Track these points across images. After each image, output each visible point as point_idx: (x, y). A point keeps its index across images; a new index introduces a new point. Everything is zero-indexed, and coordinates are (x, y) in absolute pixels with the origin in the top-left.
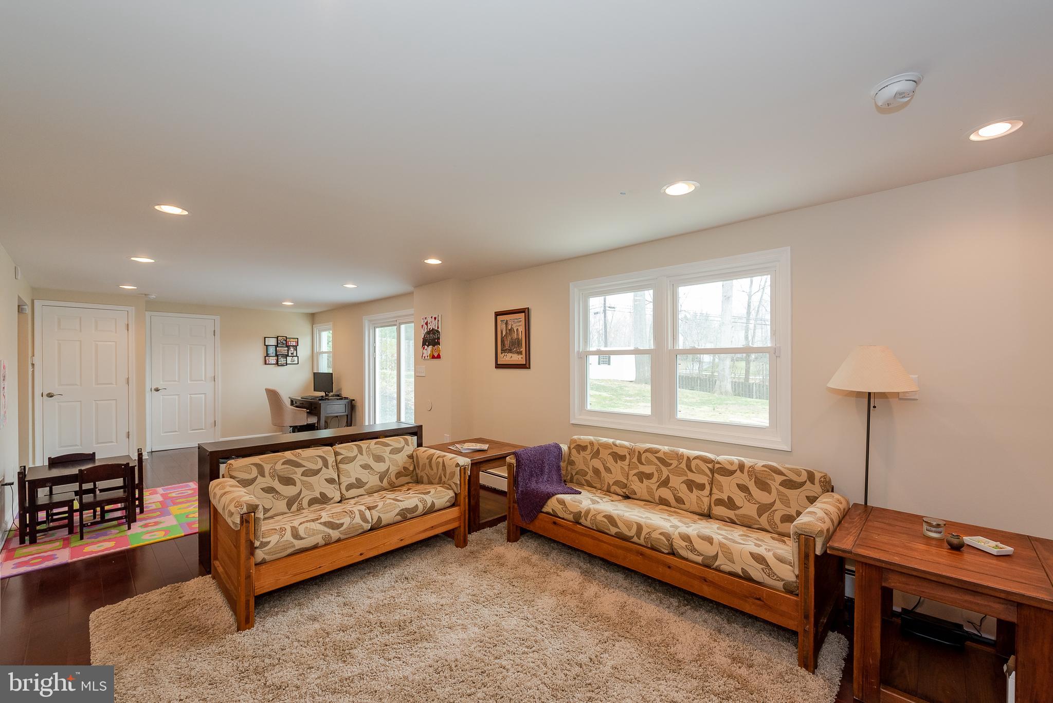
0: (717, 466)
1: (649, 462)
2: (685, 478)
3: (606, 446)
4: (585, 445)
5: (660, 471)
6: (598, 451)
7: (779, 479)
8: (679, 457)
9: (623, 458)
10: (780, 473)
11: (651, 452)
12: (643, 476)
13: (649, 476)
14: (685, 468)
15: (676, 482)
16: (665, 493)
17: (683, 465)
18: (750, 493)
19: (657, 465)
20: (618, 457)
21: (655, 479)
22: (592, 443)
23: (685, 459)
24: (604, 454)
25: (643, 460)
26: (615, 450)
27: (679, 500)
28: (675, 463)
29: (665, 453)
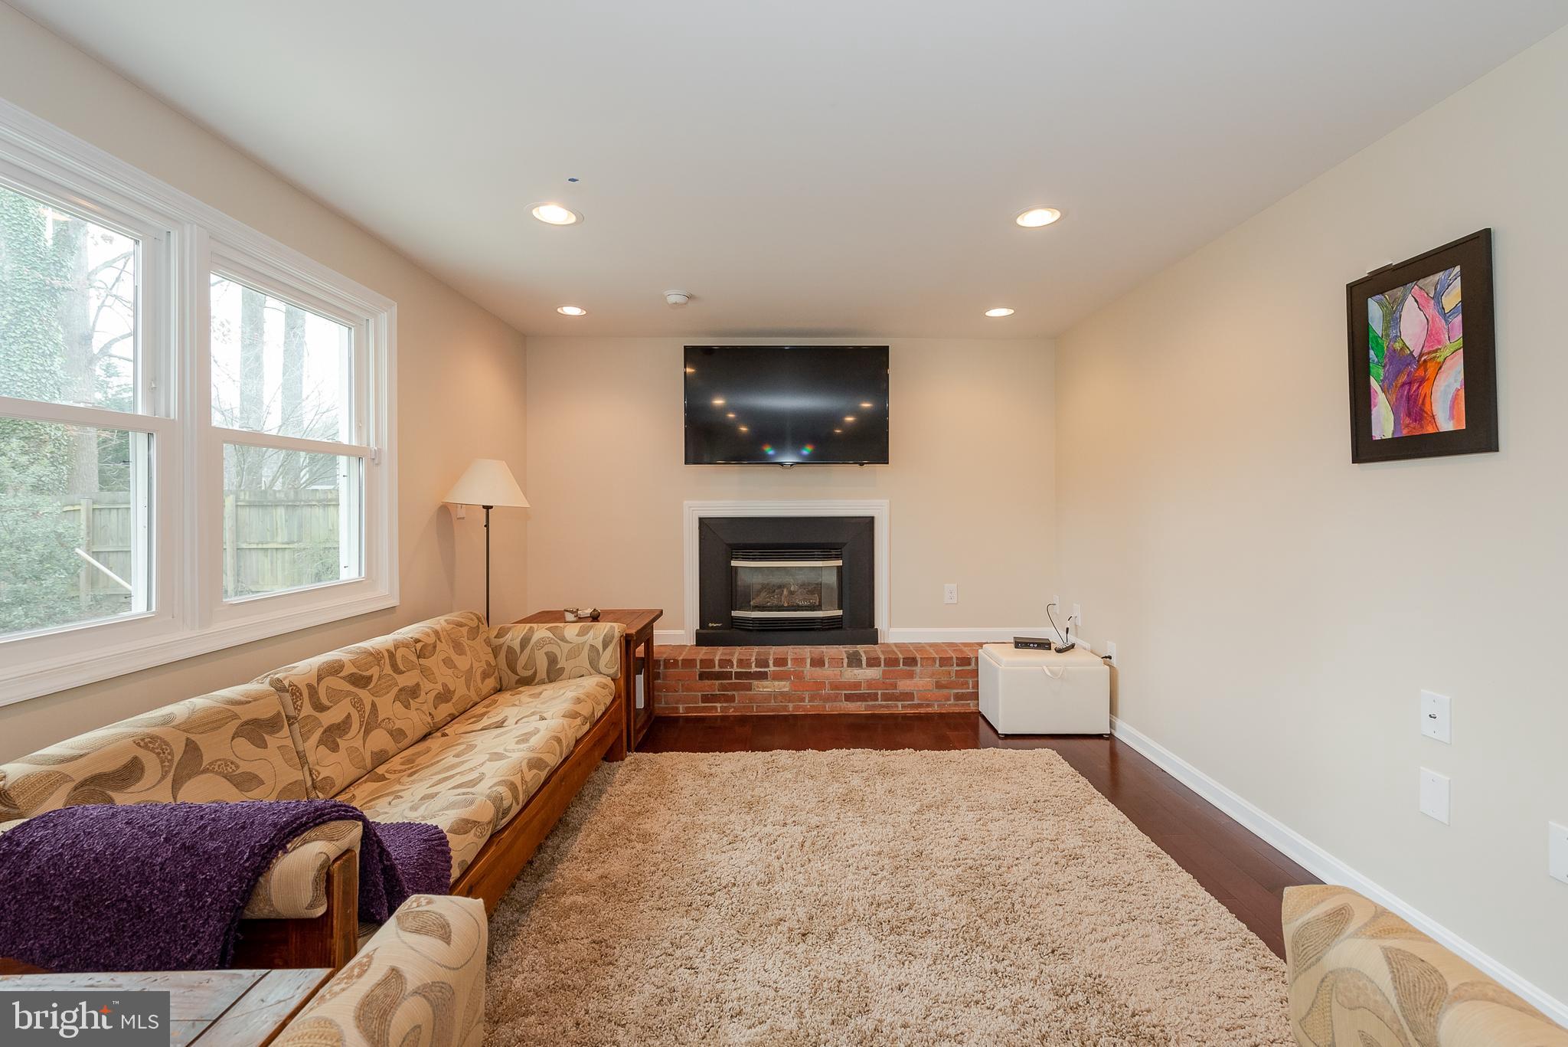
0: (419, 646)
1: (336, 696)
2: (395, 690)
3: (211, 722)
4: (127, 759)
5: (358, 704)
6: (192, 748)
7: (465, 630)
8: (376, 656)
9: (272, 725)
10: (460, 625)
11: (331, 674)
12: (332, 736)
13: (342, 728)
14: (391, 672)
15: (388, 707)
16: (380, 739)
17: (388, 670)
18: (455, 667)
19: (348, 693)
20: (256, 730)
21: (355, 726)
22: (148, 742)
23: (386, 655)
24: (213, 748)
25: (325, 701)
26: (246, 714)
27: (397, 734)
28: (374, 671)
29: (353, 662)
